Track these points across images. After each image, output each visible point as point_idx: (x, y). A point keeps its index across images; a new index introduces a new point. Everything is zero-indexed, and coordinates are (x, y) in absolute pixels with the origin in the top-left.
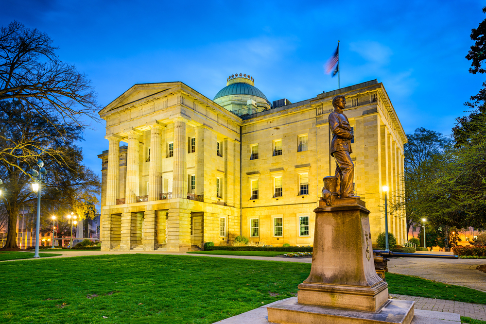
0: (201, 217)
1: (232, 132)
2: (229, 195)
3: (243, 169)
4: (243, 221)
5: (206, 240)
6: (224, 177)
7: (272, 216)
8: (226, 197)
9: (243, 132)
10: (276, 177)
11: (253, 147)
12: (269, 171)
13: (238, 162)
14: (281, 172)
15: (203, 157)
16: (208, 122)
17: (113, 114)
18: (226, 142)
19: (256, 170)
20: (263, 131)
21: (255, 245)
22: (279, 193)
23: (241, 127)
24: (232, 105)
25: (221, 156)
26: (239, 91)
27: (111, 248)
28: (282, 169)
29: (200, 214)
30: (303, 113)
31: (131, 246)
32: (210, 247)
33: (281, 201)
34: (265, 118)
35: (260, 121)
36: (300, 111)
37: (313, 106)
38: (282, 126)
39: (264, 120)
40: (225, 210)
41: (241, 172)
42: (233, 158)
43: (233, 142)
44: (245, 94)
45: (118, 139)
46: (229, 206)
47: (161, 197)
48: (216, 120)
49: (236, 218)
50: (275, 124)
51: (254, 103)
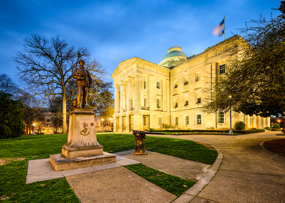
0: (149, 117)
1: (165, 76)
2: (163, 106)
3: (171, 93)
4: (171, 118)
5: (151, 127)
6: (161, 98)
7: (184, 115)
8: (162, 107)
9: (171, 75)
10: (186, 96)
11: (175, 82)
12: (182, 93)
13: (168, 90)
14: (188, 93)
15: (149, 90)
16: (151, 73)
17: (115, 76)
18: (162, 81)
19: (177, 93)
20: (179, 73)
21: (173, 129)
22: (187, 104)
23: (170, 73)
24: (168, 63)
25: (160, 88)
26: (172, 55)
27: (117, 131)
28: (188, 91)
29: (148, 116)
30: (198, 61)
31: (122, 130)
32: (152, 130)
33: (188, 107)
34: (180, 67)
35: (178, 69)
36: (197, 60)
37: (203, 56)
38: (188, 70)
39: (180, 68)
40: (161, 113)
41: (170, 95)
42: (166, 89)
43: (166, 81)
44: (175, 56)
45: (118, 86)
46: (164, 111)
47: (132, 109)
48: (156, 72)
49: (168, 117)
50: (185, 69)
51: (178, 60)
